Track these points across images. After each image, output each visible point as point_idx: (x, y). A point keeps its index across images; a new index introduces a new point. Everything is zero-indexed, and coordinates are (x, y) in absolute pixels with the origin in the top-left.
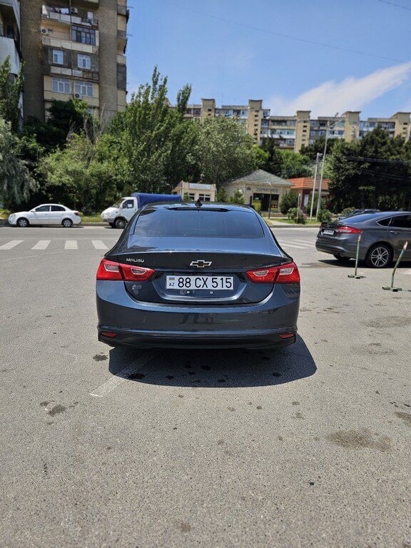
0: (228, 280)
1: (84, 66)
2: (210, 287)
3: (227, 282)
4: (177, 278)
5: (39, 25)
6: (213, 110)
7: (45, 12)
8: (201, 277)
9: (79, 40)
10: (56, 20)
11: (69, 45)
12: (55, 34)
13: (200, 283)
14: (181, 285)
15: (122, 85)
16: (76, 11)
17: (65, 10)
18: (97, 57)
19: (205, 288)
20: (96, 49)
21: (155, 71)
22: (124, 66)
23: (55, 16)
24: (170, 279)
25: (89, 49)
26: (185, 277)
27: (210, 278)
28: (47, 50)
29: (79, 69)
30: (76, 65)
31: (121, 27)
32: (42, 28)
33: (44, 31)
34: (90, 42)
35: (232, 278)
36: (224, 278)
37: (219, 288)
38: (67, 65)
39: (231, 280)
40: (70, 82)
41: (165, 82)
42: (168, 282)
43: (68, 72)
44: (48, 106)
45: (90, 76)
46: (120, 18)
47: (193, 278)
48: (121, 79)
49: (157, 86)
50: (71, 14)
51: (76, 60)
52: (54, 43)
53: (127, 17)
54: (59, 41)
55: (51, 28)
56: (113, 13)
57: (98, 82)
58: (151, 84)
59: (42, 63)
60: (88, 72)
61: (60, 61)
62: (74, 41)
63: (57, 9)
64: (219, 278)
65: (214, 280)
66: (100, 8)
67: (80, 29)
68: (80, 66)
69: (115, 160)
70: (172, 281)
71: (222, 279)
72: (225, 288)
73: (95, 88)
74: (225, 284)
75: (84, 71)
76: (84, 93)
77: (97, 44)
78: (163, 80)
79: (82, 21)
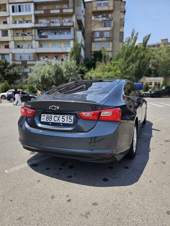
0: (70, 118)
1: (107, 35)
2: (61, 122)
3: (69, 119)
4: (46, 115)
5: (91, 24)
6: (167, 44)
7: (93, 18)
8: (57, 116)
9: (105, 26)
10: (97, 21)
11: (101, 29)
12: (97, 26)
13: (56, 119)
14: (47, 119)
15: (121, 40)
16: (105, 15)
17: (100, 16)
18: (112, 31)
19: (58, 122)
20: (112, 28)
21: (133, 30)
22: (123, 32)
23: (97, 19)
24: (43, 116)
25: (109, 29)
26: (49, 115)
27: (61, 116)
28: (93, 33)
29: (105, 37)
30: (104, 36)
31: (122, 17)
32: (92, 25)
33: (93, 26)
34: (109, 26)
35: (72, 116)
36: (68, 116)
37: (65, 122)
38: (100, 37)
39: (72, 118)
40: (101, 43)
41: (137, 34)
42: (42, 117)
43: (100, 39)
44: (93, 53)
45: (109, 39)
46: (122, 13)
47: (53, 116)
48: (121, 38)
49: (134, 37)
50: (103, 17)
51: (104, 35)
52: (96, 29)
53: (125, 12)
54: (98, 28)
55: (95, 24)
56: (119, 12)
57: (112, 41)
58: (131, 36)
59: (92, 38)
60: (108, 38)
61: (98, 36)
62: (103, 27)
63: (98, 16)
64: (66, 116)
65: (63, 117)
66: (114, 11)
67: (106, 22)
68: (105, 36)
69: (115, 71)
70: (44, 117)
71: (67, 117)
72: (68, 122)
73: (111, 44)
74: (68, 120)
75: (107, 38)
76: (106, 46)
77: (112, 26)
78: (136, 34)
79: (107, 18)
